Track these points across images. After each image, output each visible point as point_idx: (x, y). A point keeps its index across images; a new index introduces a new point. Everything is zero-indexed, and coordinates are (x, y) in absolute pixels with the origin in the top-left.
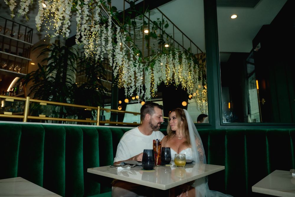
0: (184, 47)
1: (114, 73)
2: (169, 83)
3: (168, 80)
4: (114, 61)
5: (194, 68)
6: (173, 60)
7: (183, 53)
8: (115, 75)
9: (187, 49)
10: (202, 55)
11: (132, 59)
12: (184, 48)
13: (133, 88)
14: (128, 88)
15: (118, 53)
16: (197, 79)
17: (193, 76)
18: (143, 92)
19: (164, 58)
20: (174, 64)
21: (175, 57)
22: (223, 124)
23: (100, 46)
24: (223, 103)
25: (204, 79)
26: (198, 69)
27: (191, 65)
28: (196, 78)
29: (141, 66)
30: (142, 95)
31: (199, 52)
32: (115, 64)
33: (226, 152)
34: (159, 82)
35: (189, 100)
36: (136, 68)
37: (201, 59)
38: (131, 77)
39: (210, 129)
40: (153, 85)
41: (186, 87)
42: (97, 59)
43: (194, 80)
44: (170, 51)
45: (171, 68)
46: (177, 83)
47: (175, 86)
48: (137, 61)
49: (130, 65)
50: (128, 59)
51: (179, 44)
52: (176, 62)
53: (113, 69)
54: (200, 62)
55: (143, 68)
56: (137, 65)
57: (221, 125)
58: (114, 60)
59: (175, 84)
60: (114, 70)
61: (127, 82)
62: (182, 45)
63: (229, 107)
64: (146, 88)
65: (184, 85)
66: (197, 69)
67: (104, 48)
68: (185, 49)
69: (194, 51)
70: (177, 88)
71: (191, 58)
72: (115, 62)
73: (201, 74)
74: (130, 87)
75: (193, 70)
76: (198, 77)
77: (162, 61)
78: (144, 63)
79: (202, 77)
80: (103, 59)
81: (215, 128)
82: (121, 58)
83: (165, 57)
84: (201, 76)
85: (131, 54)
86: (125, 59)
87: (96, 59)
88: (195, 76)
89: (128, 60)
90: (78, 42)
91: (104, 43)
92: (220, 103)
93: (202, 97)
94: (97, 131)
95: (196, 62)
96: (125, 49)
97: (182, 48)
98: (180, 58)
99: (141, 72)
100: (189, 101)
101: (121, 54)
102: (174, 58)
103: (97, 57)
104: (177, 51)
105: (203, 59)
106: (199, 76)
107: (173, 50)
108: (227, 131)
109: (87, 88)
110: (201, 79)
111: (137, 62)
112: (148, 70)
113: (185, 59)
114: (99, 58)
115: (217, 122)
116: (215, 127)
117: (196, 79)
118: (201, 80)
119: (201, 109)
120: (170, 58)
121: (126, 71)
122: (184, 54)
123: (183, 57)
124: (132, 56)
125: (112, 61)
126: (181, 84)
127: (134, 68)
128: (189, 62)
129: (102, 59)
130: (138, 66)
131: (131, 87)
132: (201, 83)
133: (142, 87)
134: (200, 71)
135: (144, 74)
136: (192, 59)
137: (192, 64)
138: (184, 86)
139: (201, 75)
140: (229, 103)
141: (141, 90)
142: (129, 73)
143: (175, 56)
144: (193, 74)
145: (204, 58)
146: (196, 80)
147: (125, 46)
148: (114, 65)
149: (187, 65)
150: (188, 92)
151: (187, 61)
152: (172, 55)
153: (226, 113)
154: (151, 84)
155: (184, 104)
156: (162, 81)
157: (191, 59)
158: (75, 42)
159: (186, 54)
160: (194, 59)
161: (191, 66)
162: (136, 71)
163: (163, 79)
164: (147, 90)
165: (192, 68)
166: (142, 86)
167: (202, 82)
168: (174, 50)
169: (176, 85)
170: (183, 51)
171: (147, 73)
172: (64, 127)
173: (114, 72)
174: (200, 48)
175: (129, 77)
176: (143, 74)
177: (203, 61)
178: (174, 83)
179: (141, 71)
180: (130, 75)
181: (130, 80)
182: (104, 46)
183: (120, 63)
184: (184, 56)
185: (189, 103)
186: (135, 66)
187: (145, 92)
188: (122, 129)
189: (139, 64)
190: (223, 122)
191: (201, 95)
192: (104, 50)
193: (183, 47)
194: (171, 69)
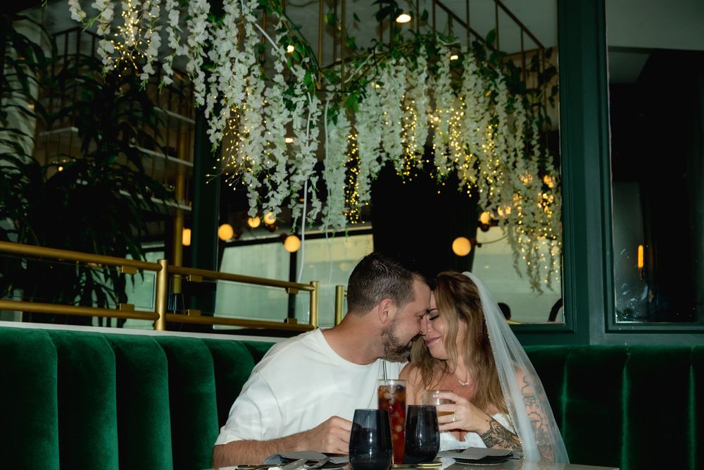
0: (472, 26)
1: (209, 132)
2: (413, 170)
3: (409, 157)
4: (210, 83)
5: (509, 109)
6: (430, 80)
7: (467, 53)
8: (212, 139)
9: (484, 34)
10: (540, 57)
11: (279, 78)
12: (470, 31)
13: (280, 189)
14: (263, 191)
15: (231, 55)
16: (520, 155)
17: (501, 139)
18: (316, 203)
19: (397, 71)
20: (430, 93)
21: (438, 67)
22: (615, 328)
23: (159, 28)
24: (619, 253)
25: (547, 151)
26: (524, 112)
27: (496, 99)
28: (515, 150)
29: (313, 107)
30: (314, 217)
31: (530, 45)
32: (212, 98)
33: (625, 425)
34: (377, 168)
35: (479, 230)
36: (294, 114)
37: (533, 69)
38: (273, 146)
39: (568, 346)
40: (355, 176)
41: (476, 182)
42: (144, 77)
43: (508, 158)
44: (417, 45)
45: (422, 109)
46: (443, 170)
47: (436, 178)
48: (298, 87)
49: (271, 102)
50: (263, 77)
51: (451, 15)
52: (440, 87)
53: (207, 116)
54: (532, 82)
55: (320, 113)
56: (299, 102)
57: (607, 331)
58: (210, 80)
59: (436, 173)
60: (211, 118)
61: (260, 168)
62: (465, 20)
63: (641, 264)
64: (328, 188)
65: (467, 175)
66: (520, 112)
67: (176, 37)
68: (475, 34)
69: (510, 41)
70: (440, 187)
71: (498, 71)
72: (213, 88)
73: (536, 133)
74: (268, 184)
75: (502, 116)
76: (523, 146)
77: (386, 83)
78: (321, 93)
79: (538, 146)
80: (171, 77)
81: (589, 343)
82: (241, 76)
83: (400, 68)
84: (534, 142)
85: (276, 58)
86: (252, 80)
87: (142, 78)
88: (511, 139)
89: (263, 82)
90: (78, 11)
91: (174, 18)
92: (608, 253)
93: (535, 222)
94: (162, 350)
95: (515, 87)
96: (255, 41)
97: (463, 31)
98: (457, 68)
99: (312, 130)
100: (481, 236)
101: (240, 62)
102: (433, 71)
103: (148, 69)
104: (445, 44)
105: (541, 71)
106: (524, 142)
107: (430, 39)
108: (629, 354)
109: (85, 183)
110: (533, 153)
111: (298, 91)
112: (335, 121)
113: (476, 76)
114: (153, 72)
115: (596, 320)
116: (586, 337)
117: (512, 154)
118: (535, 159)
119: (530, 270)
120: (419, 74)
121: (257, 125)
122: (471, 54)
123: (466, 67)
124: (279, 67)
125: (204, 86)
126: (456, 170)
127: (286, 112)
128: (490, 85)
129: (167, 80)
130: (300, 105)
131: (275, 186)
132: (534, 165)
133: (315, 185)
134: (531, 122)
135: (322, 137)
136: (501, 77)
137: (500, 94)
138: (468, 181)
139: (536, 137)
140: (641, 249)
141: (310, 195)
142: (267, 130)
143: (439, 64)
144: (505, 134)
145: (547, 66)
146: (516, 155)
147: (256, 29)
148: (208, 101)
149: (481, 99)
150: (482, 202)
151: (480, 82)
152: (425, 63)
153: (625, 289)
154: (348, 173)
155: (460, 247)
156: (387, 162)
157: (496, 76)
158: (71, 13)
159: (479, 56)
160: (510, 74)
161: (496, 103)
162: (294, 127)
163: (392, 156)
164: (333, 196)
165: (500, 109)
166: (314, 180)
167: (536, 165)
168: (434, 42)
169: (439, 176)
170: (468, 45)
171: (332, 132)
172: (51, 335)
173: (210, 128)
174: (532, 31)
175: (265, 148)
176: (318, 138)
177: (544, 78)
178: (431, 167)
179: (312, 126)
180: (271, 139)
181: (272, 157)
182: (175, 29)
183: (235, 95)
184: (470, 66)
185: (480, 245)
186: (290, 106)
187: (324, 205)
188: (247, 344)
189: (304, 98)
190: (617, 322)
191: (533, 214)
192: (174, 44)
193: (466, 26)
194: (423, 115)
